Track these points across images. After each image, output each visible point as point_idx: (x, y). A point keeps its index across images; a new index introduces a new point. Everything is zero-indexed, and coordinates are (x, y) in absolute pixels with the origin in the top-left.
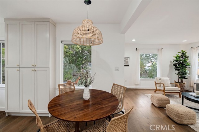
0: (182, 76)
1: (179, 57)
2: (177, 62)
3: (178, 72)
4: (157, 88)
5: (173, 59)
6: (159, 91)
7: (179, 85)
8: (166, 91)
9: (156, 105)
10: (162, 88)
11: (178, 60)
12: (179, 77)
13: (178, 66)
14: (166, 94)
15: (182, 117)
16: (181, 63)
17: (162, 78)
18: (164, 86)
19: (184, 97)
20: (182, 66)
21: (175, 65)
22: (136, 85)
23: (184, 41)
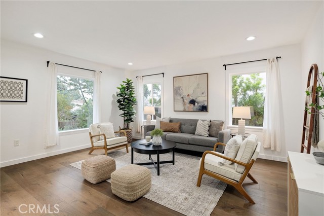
0: (129, 117)
1: (124, 88)
2: (122, 96)
3: (123, 112)
4: (94, 144)
5: (117, 92)
6: (98, 149)
7: (125, 133)
8: (108, 147)
9: (93, 181)
10: (102, 143)
11: (122, 94)
12: (125, 121)
13: (122, 102)
14: (109, 151)
15: (135, 186)
16: (126, 98)
17: (102, 124)
18: (105, 139)
19: (134, 149)
20: (128, 103)
21: (119, 101)
22: (48, 148)
23: (130, 64)
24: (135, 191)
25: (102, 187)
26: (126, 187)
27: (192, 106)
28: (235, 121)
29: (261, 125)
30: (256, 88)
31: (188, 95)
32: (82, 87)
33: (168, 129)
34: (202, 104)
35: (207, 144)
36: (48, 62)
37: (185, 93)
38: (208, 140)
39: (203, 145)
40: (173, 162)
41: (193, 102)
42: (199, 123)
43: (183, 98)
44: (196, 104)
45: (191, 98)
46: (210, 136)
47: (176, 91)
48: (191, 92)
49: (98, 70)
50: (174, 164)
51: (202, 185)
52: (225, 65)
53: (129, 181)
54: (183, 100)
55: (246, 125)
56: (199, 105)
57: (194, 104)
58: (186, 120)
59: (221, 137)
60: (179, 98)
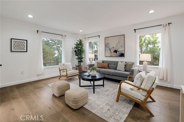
0: (80, 60)
1: (78, 44)
2: (77, 48)
3: (77, 57)
4: (61, 74)
5: (74, 47)
6: (63, 76)
7: (78, 68)
8: (68, 76)
10: (65, 74)
11: (77, 47)
12: (79, 62)
13: (77, 52)
14: (68, 78)
16: (79, 50)
17: (65, 64)
18: (67, 71)
19: (81, 78)
20: (80, 52)
21: (75, 51)
22: (38, 75)
23: (81, 31)
24: (77, 103)
25: (61, 99)
26: (72, 101)
27: (115, 53)
28: (141, 62)
29: (158, 65)
30: (154, 43)
31: (113, 48)
32: (57, 44)
33: (101, 66)
34: (121, 53)
35: (124, 76)
36: (38, 31)
37: (111, 47)
38: (124, 73)
39: (121, 76)
40: (103, 85)
41: (116, 51)
42: (119, 63)
43: (110, 49)
44: (118, 53)
45: (115, 49)
46: (125, 71)
47: (106, 45)
48: (114, 46)
49: (64, 35)
50: (103, 87)
51: (119, 101)
52: (135, 30)
53: (74, 98)
54: (110, 50)
55: (148, 65)
56: (119, 53)
57: (117, 53)
58: (112, 61)
59: (132, 72)
60: (108, 49)
